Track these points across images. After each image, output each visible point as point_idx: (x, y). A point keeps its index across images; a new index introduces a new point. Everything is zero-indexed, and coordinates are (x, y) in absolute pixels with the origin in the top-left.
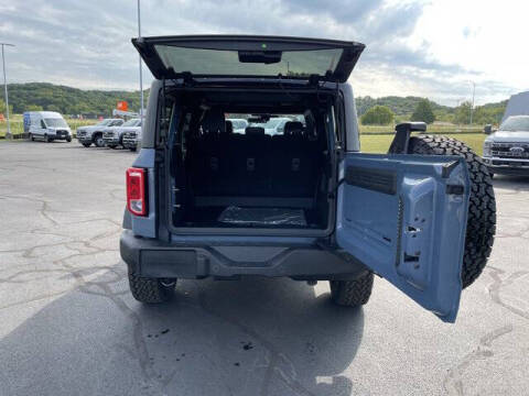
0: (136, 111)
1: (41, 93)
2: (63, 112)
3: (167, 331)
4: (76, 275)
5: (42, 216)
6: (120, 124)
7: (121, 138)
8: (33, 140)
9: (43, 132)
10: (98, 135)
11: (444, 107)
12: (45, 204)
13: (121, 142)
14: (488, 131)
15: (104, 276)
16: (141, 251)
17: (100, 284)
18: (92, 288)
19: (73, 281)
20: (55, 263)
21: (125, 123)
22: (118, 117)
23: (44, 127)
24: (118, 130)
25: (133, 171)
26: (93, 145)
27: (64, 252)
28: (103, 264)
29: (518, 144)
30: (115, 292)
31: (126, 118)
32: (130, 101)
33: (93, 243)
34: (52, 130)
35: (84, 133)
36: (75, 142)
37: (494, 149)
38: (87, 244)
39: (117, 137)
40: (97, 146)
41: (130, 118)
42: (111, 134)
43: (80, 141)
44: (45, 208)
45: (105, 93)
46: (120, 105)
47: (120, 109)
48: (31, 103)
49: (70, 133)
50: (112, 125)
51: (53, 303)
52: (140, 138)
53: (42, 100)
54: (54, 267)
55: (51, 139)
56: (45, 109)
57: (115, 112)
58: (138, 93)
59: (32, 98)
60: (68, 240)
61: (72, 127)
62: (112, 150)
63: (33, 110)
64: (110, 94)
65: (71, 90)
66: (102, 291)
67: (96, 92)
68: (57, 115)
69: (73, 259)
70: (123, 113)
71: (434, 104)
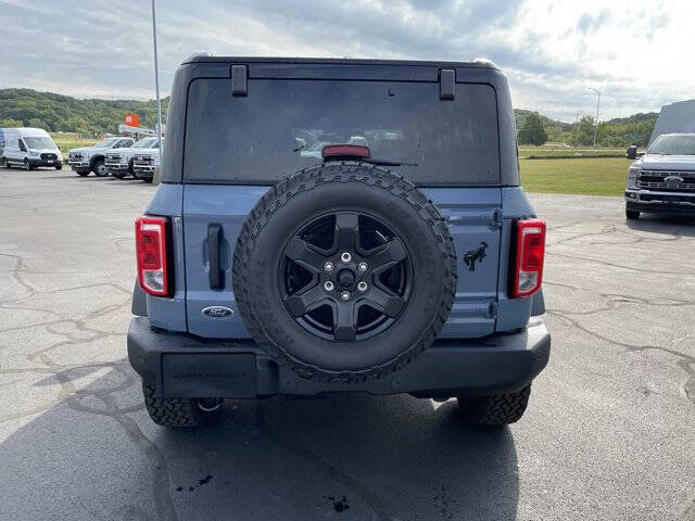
0: (151, 127)
1: (21, 103)
2: (51, 128)
3: (209, 477)
4: (62, 378)
5: (15, 281)
6: (129, 144)
7: (131, 163)
8: (9, 167)
9: (22, 156)
10: (98, 159)
11: (559, 124)
12: (20, 261)
13: (131, 169)
14: (632, 155)
15: (105, 379)
16: (163, 354)
17: (98, 394)
18: (87, 400)
19: (58, 388)
20: (31, 357)
21: (136, 144)
22: (126, 135)
23: (23, 149)
24: (126, 153)
25: (145, 222)
26: (92, 174)
27: (45, 339)
28: (103, 359)
29: (674, 172)
30: (123, 407)
31: (137, 137)
32: (142, 114)
33: (90, 324)
34: (35, 153)
35: (79, 157)
36: (67, 169)
37: (642, 178)
38: (80, 325)
39: (124, 162)
40: (98, 175)
41: (142, 136)
42: (116, 158)
43: (74, 168)
44: (19, 268)
45: (108, 103)
46: (129, 119)
47: (129, 124)
48: (7, 116)
49: (61, 158)
50: (118, 146)
51: (24, 429)
52: (157, 163)
53: (22, 112)
54: (29, 364)
55: (33, 166)
56: (27, 125)
57: (122, 128)
58: (153, 103)
59: (8, 110)
60: (52, 318)
61: (63, 149)
62: (119, 181)
63: (9, 126)
64: (115, 105)
65: (61, 99)
66: (102, 406)
67: (96, 102)
68: (41, 133)
69: (59, 350)
70: (133, 130)
71: (546, 119)
